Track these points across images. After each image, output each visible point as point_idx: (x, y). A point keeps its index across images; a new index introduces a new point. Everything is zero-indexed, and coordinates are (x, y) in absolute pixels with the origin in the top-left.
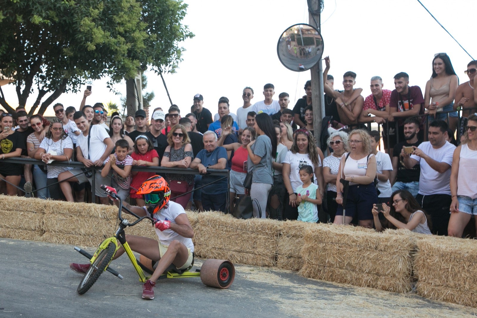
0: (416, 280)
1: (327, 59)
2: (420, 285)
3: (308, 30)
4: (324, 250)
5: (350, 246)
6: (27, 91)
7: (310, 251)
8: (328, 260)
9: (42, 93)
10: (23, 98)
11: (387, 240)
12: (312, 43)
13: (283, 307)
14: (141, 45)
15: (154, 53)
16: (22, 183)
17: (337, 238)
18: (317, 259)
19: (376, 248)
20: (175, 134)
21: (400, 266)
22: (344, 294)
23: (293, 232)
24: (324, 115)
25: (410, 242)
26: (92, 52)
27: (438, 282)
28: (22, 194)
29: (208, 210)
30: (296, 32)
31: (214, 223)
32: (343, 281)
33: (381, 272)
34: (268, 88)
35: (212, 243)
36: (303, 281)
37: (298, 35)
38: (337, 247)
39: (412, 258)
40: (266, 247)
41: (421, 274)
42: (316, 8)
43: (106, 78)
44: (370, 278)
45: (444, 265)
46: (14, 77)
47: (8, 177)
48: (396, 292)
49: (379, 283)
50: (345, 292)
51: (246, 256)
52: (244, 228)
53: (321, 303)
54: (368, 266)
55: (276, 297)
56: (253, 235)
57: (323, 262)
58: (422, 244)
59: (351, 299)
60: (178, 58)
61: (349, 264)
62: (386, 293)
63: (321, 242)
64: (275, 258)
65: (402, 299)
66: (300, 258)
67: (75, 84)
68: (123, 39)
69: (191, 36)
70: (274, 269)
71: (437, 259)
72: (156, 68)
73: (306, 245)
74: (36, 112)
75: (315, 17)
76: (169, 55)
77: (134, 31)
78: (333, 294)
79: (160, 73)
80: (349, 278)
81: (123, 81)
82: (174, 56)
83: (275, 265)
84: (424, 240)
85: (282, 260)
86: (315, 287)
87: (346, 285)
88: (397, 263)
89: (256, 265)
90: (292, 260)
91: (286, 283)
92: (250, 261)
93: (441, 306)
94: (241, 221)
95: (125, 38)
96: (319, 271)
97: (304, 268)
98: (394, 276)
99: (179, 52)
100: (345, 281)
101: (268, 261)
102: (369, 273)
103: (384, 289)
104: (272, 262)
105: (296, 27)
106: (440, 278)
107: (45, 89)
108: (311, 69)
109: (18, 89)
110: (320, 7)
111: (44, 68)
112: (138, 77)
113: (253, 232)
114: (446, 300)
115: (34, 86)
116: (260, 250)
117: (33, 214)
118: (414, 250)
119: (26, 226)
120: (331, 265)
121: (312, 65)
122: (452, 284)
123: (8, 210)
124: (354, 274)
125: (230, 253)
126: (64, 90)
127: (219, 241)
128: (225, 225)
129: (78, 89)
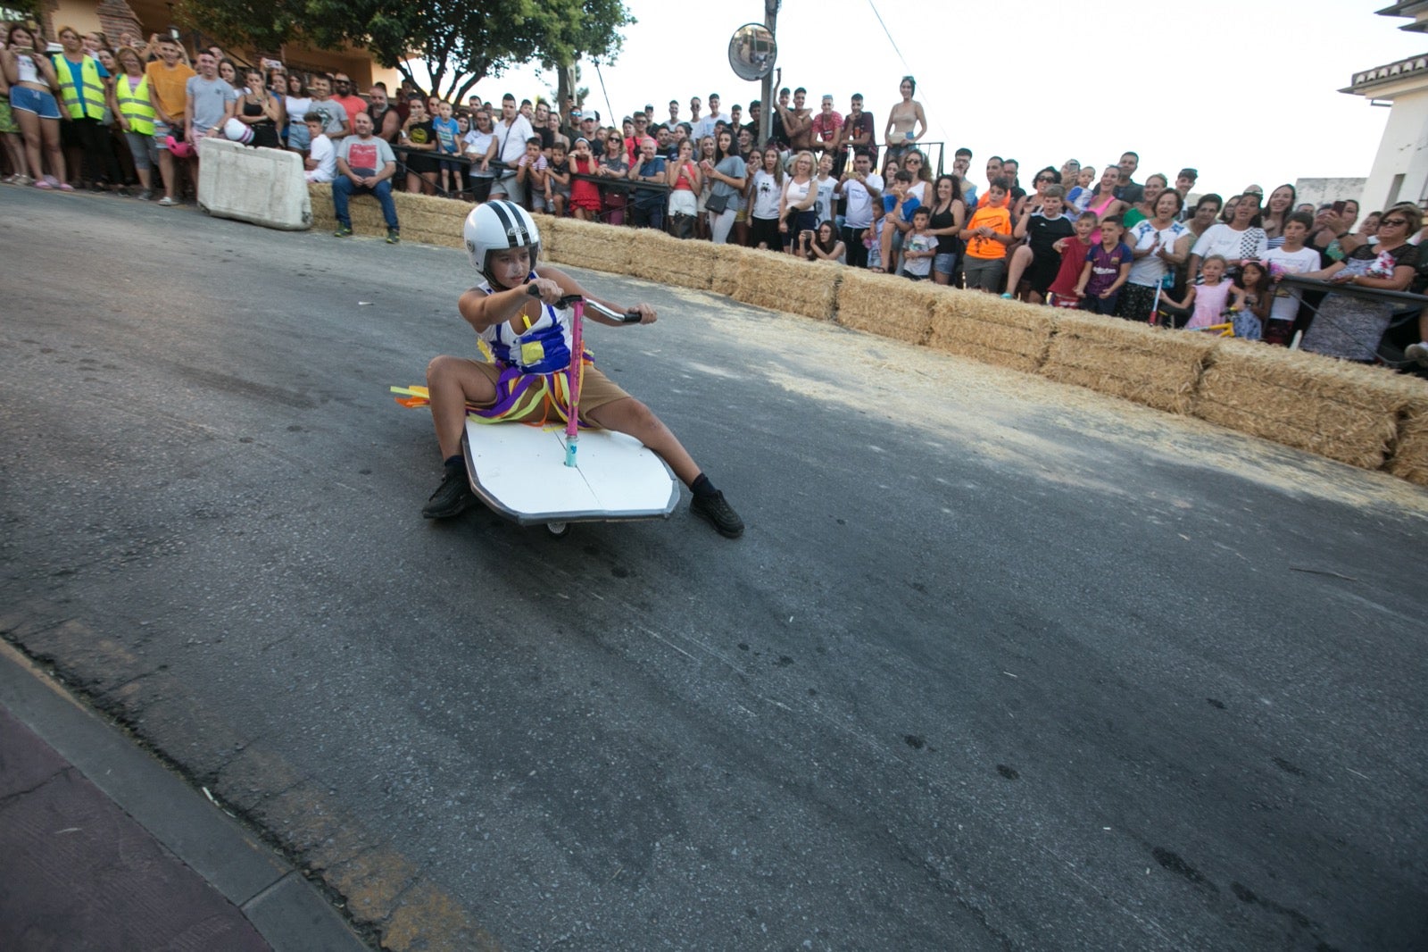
0: (837, 309)
1: (779, 70)
2: (840, 313)
3: (763, 33)
4: (758, 275)
5: (783, 273)
6: (442, 70)
7: (744, 275)
8: (762, 285)
9: (458, 75)
10: (436, 80)
11: (817, 269)
12: (766, 50)
13: (715, 324)
14: (577, 26)
15: (592, 38)
16: (439, 181)
17: (771, 264)
18: (750, 284)
19: (806, 276)
20: (612, 139)
21: (825, 295)
22: (773, 317)
23: (730, 256)
24: (770, 135)
25: (837, 272)
26: (520, 27)
27: (856, 311)
28: (442, 194)
29: (646, 226)
30: (750, 33)
31: (652, 241)
32: (773, 306)
33: (808, 299)
34: (714, 97)
35: (648, 262)
36: (735, 304)
37: (752, 37)
38: (770, 273)
39: (836, 287)
40: (702, 270)
41: (842, 303)
42: (773, 7)
43: (535, 63)
44: (797, 304)
45: (863, 296)
46: (423, 50)
47: (424, 174)
48: (820, 319)
49: (805, 309)
50: (773, 316)
51: (682, 277)
52: (681, 248)
53: (751, 324)
54: (797, 293)
55: (708, 316)
56: (690, 257)
57: (756, 287)
58: (846, 274)
59: (776, 322)
60: (618, 48)
61: (780, 291)
62: (810, 319)
63: (755, 267)
64: (710, 281)
65: (825, 325)
66: (734, 282)
67: (497, 67)
68: (556, 16)
69: (634, 21)
70: (711, 293)
71: (858, 289)
72: (592, 57)
73: (741, 269)
74: (452, 99)
75: (772, 18)
76: (607, 43)
77: (569, 7)
78: (762, 317)
79: (597, 64)
80: (778, 303)
81: (555, 70)
82: (613, 45)
83: (710, 288)
84: (849, 271)
85: (717, 284)
86: (746, 310)
87: (775, 310)
88: (823, 291)
89: (691, 287)
90: (726, 284)
91: (719, 304)
92: (686, 283)
93: (854, 333)
94: (680, 241)
95: (559, 14)
96: (751, 295)
97: (736, 293)
98: (819, 304)
99: (619, 40)
100: (774, 306)
101: (703, 283)
102: (796, 300)
103: (809, 315)
104: (707, 285)
105: (750, 27)
106: (858, 308)
107: (462, 70)
108: (762, 79)
109: (429, 66)
110: (777, 7)
111: (459, 42)
112: (571, 67)
113: (690, 253)
114: (861, 328)
115: (448, 64)
116: (696, 272)
117: (458, 219)
118: (839, 280)
119: (451, 231)
120: (763, 291)
121: (763, 75)
122: (867, 313)
123: (430, 212)
124: (783, 300)
125: (666, 274)
126: (484, 74)
127: (656, 261)
128: (662, 243)
129: (500, 73)
